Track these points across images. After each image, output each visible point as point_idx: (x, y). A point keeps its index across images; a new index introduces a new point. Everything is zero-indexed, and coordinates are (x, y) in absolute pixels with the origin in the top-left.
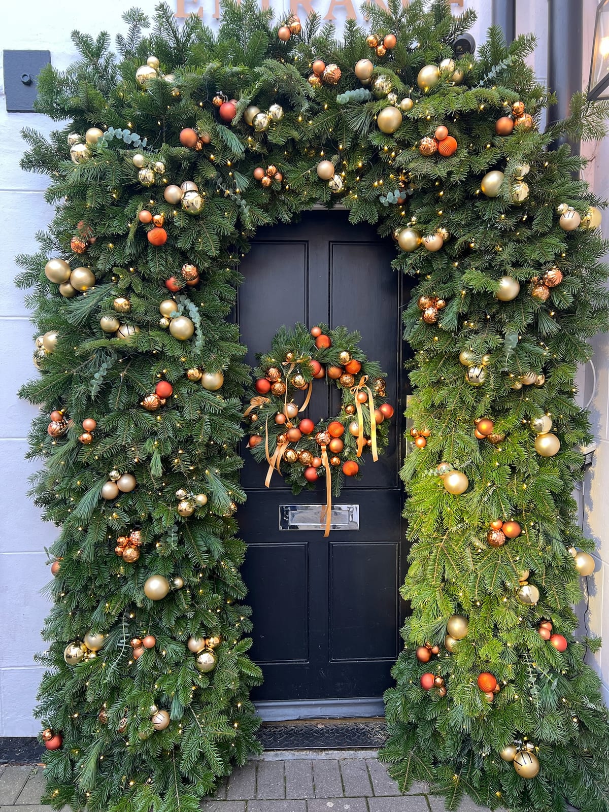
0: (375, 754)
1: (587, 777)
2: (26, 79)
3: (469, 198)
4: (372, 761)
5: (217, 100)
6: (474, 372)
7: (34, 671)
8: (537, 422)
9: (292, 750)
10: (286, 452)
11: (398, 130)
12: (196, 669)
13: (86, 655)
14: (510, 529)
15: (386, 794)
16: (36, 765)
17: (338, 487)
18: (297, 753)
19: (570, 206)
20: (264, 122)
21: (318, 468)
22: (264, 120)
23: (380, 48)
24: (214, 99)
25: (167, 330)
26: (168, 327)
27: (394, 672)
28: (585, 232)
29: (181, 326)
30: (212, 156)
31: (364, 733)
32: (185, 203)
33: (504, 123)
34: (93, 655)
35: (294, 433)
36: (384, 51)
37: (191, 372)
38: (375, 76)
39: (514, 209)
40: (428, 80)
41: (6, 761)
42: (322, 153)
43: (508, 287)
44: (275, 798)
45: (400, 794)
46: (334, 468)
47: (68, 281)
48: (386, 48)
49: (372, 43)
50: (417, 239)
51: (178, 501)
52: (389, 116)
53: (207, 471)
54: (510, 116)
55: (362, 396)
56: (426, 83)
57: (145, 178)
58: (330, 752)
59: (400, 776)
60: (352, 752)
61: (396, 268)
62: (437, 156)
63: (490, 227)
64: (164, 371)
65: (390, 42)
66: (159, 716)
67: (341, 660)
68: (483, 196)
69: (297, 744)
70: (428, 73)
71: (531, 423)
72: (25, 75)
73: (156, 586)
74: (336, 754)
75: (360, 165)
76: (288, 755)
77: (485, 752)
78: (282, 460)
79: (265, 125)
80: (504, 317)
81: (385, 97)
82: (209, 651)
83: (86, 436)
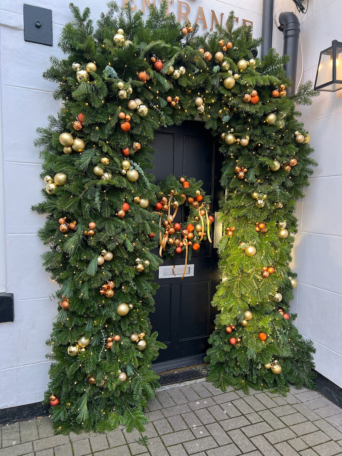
0: (204, 379)
1: (296, 370)
2: (38, 24)
3: (261, 124)
4: (204, 382)
5: (153, 59)
6: (260, 202)
7: (37, 365)
8: (281, 224)
9: (168, 385)
10: (168, 240)
11: (233, 88)
12: (137, 349)
13: (80, 350)
14: (271, 270)
15: (218, 394)
16: (36, 418)
17: (190, 255)
18: (171, 386)
19: (299, 132)
20: (178, 75)
21: (182, 247)
22: (178, 73)
23: (225, 47)
24: (152, 58)
25: (125, 176)
26: (126, 174)
27: (210, 341)
28: (304, 144)
29: (133, 174)
30: (150, 87)
31: (196, 371)
32: (140, 110)
33: (276, 93)
34: (83, 350)
35: (172, 230)
36: (226, 49)
37: (135, 198)
38: (223, 61)
39: (280, 131)
40: (242, 66)
41: (17, 420)
42: (199, 93)
43: (277, 165)
44: (172, 406)
45: (224, 393)
46: (189, 246)
47: (71, 146)
48: (227, 48)
49: (221, 44)
50: (235, 139)
51: (136, 264)
52: (230, 81)
53: (143, 249)
54: (277, 90)
55: (203, 212)
56: (242, 68)
57: (122, 95)
58: (185, 382)
59: (219, 386)
60: (194, 381)
61: (221, 152)
62: (250, 103)
63: (268, 138)
64: (126, 198)
65: (230, 46)
66: (122, 375)
67: (184, 340)
68: (266, 124)
69: (171, 381)
70: (243, 63)
71: (278, 224)
72: (38, 22)
73: (123, 308)
74: (188, 383)
75: (213, 101)
76: (167, 387)
77: (260, 367)
78: (167, 243)
79: (178, 76)
80: (273, 178)
81: (227, 71)
82: (142, 340)
83: (91, 232)
